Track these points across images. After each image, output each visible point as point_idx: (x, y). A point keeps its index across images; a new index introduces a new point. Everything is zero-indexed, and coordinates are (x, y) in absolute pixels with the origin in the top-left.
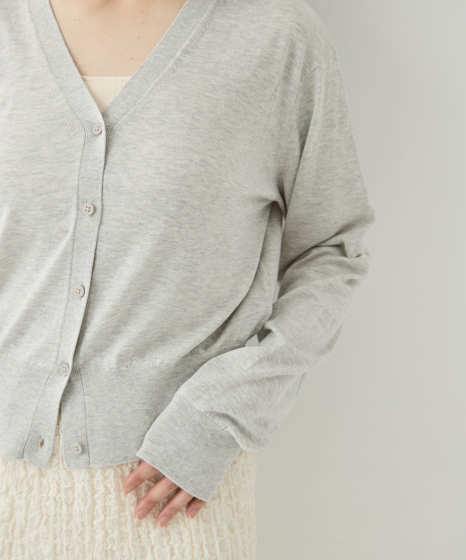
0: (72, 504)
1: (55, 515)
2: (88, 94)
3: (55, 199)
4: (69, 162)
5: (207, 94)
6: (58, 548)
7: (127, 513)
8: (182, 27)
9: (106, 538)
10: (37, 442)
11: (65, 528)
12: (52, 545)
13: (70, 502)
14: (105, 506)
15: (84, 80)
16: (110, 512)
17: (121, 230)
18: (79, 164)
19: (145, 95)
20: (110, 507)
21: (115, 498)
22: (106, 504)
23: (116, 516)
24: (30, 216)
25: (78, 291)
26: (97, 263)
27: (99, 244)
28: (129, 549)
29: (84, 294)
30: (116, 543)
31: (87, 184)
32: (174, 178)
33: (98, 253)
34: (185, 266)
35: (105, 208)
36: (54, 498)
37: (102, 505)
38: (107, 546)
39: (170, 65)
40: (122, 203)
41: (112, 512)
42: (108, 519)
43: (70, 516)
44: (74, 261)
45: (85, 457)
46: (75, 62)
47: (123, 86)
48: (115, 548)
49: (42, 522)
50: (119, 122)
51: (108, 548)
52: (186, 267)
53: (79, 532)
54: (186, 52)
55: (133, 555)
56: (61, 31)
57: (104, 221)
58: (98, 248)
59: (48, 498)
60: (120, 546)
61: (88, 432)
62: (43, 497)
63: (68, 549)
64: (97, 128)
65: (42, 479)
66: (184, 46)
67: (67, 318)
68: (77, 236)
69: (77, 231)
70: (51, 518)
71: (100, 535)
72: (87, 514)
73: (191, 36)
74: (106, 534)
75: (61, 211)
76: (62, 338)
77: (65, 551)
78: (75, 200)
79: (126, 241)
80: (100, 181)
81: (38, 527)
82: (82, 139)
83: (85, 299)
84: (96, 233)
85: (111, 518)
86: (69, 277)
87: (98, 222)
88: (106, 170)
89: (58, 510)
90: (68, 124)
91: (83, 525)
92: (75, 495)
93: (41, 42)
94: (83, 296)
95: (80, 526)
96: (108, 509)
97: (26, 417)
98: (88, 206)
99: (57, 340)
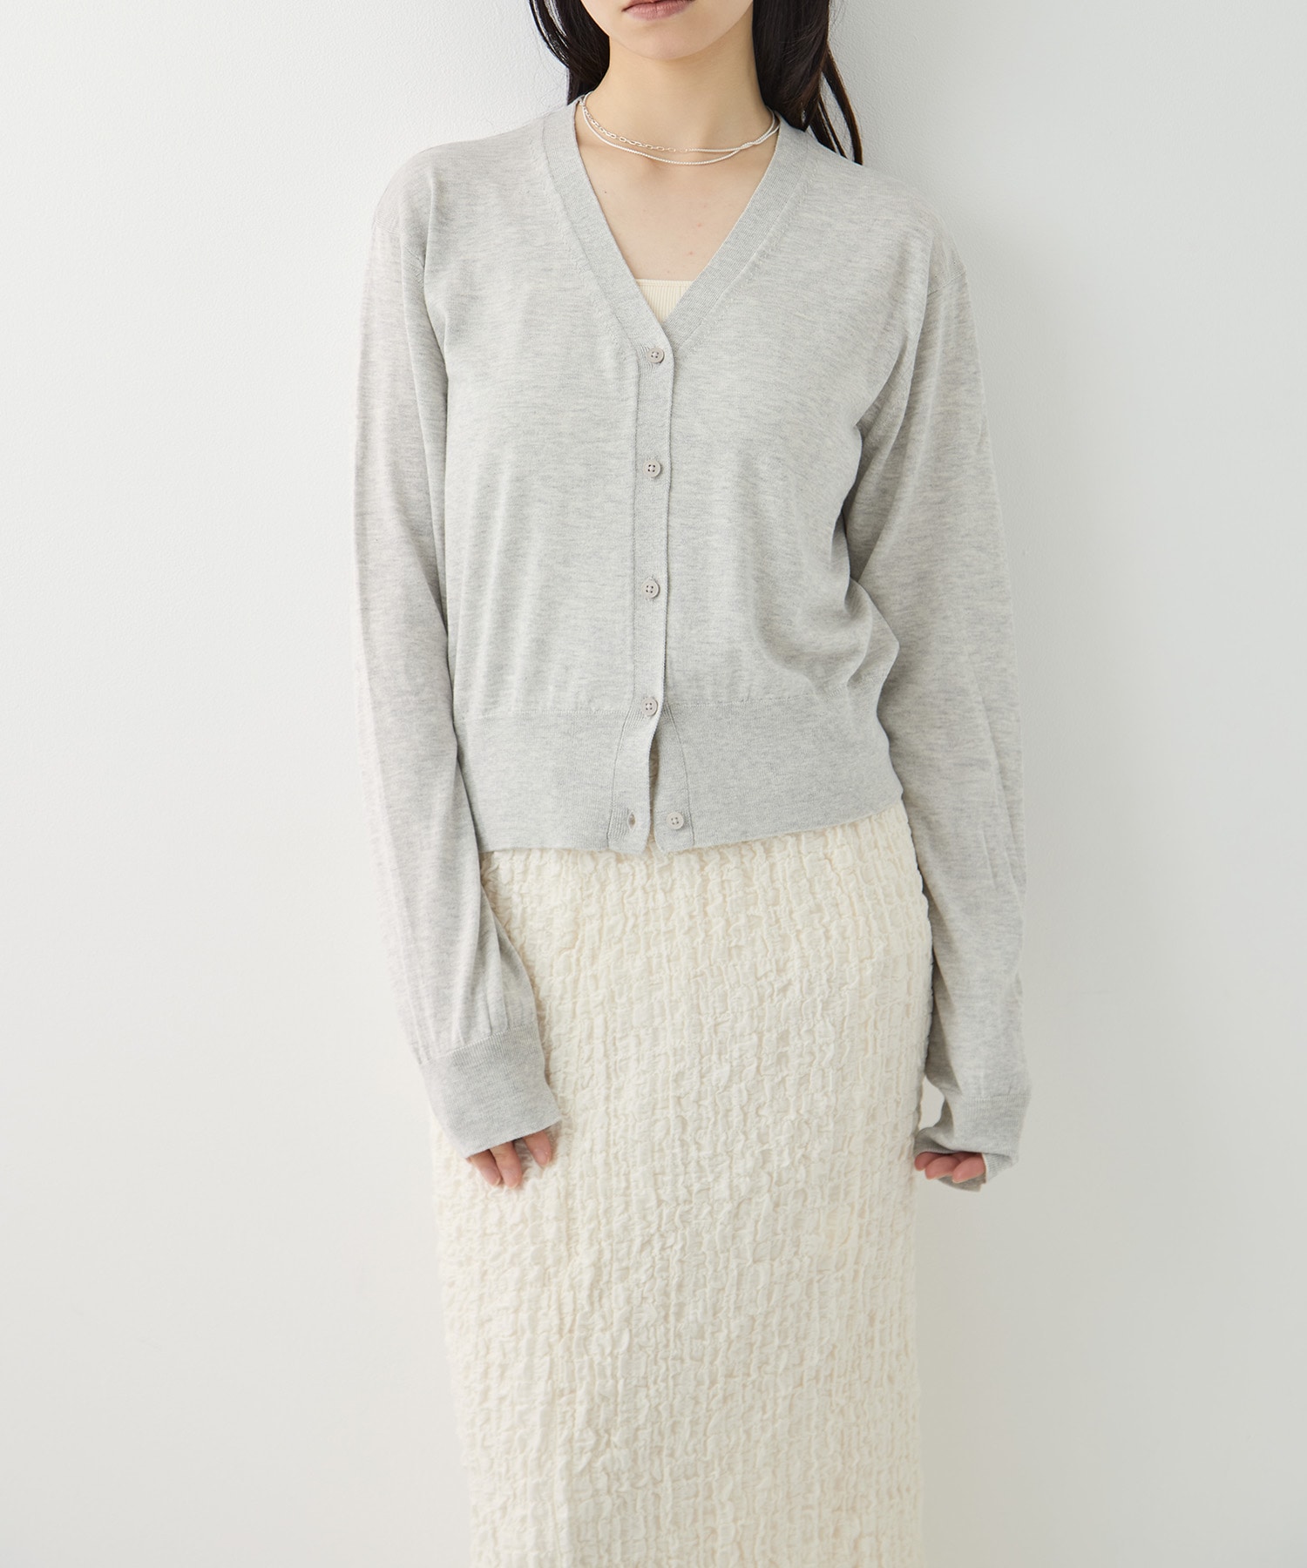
0: (671, 890)
1: (647, 914)
2: (646, 307)
3: (603, 452)
4: (623, 400)
5: (797, 313)
6: (655, 961)
7: (755, 888)
8: (755, 221)
9: (727, 931)
10: (625, 819)
11: (663, 929)
12: (645, 960)
13: (668, 888)
14: (723, 882)
15: (639, 286)
16: (730, 890)
17: (699, 497)
18: (635, 404)
19: (713, 311)
20: (729, 881)
21: (735, 868)
22: (724, 878)
23: (740, 894)
25: (649, 589)
26: (671, 546)
27: (671, 517)
28: (763, 940)
29: (659, 592)
30: (743, 935)
31: (648, 434)
33: (671, 531)
34: (787, 554)
35: (675, 466)
36: (644, 888)
37: (719, 880)
38: (730, 942)
39: (743, 271)
40: (696, 459)
41: (733, 889)
42: (728, 899)
43: (670, 908)
44: (637, 547)
45: (687, 833)
46: (625, 258)
47: (682, 295)
48: (742, 942)
49: (628, 929)
50: (681, 348)
51: (733, 944)
53: (686, 928)
54: (763, 254)
55: (770, 949)
57: (673, 486)
58: (670, 523)
59: (634, 891)
60: (749, 939)
61: (690, 795)
62: (624, 892)
63: (669, 961)
64: (654, 354)
65: (620, 865)
66: (761, 247)
67: (637, 632)
68: (637, 509)
69: (636, 501)
70: (641, 918)
71: (718, 927)
72: (696, 899)
73: (769, 233)
74: (728, 922)
75: (610, 471)
76: (636, 663)
77: (665, 965)
78: (631, 457)
79: (708, 512)
80: (667, 428)
81: (620, 940)
82: (635, 368)
83: (662, 599)
84: (665, 502)
85: (734, 896)
86: (632, 571)
87: (667, 488)
89: (651, 904)
90: (615, 342)
91: (691, 917)
92: (675, 875)
93: (573, 223)
94: (657, 596)
95: (686, 919)
96: (726, 885)
97: (602, 787)
98: (652, 464)
99: (630, 667)
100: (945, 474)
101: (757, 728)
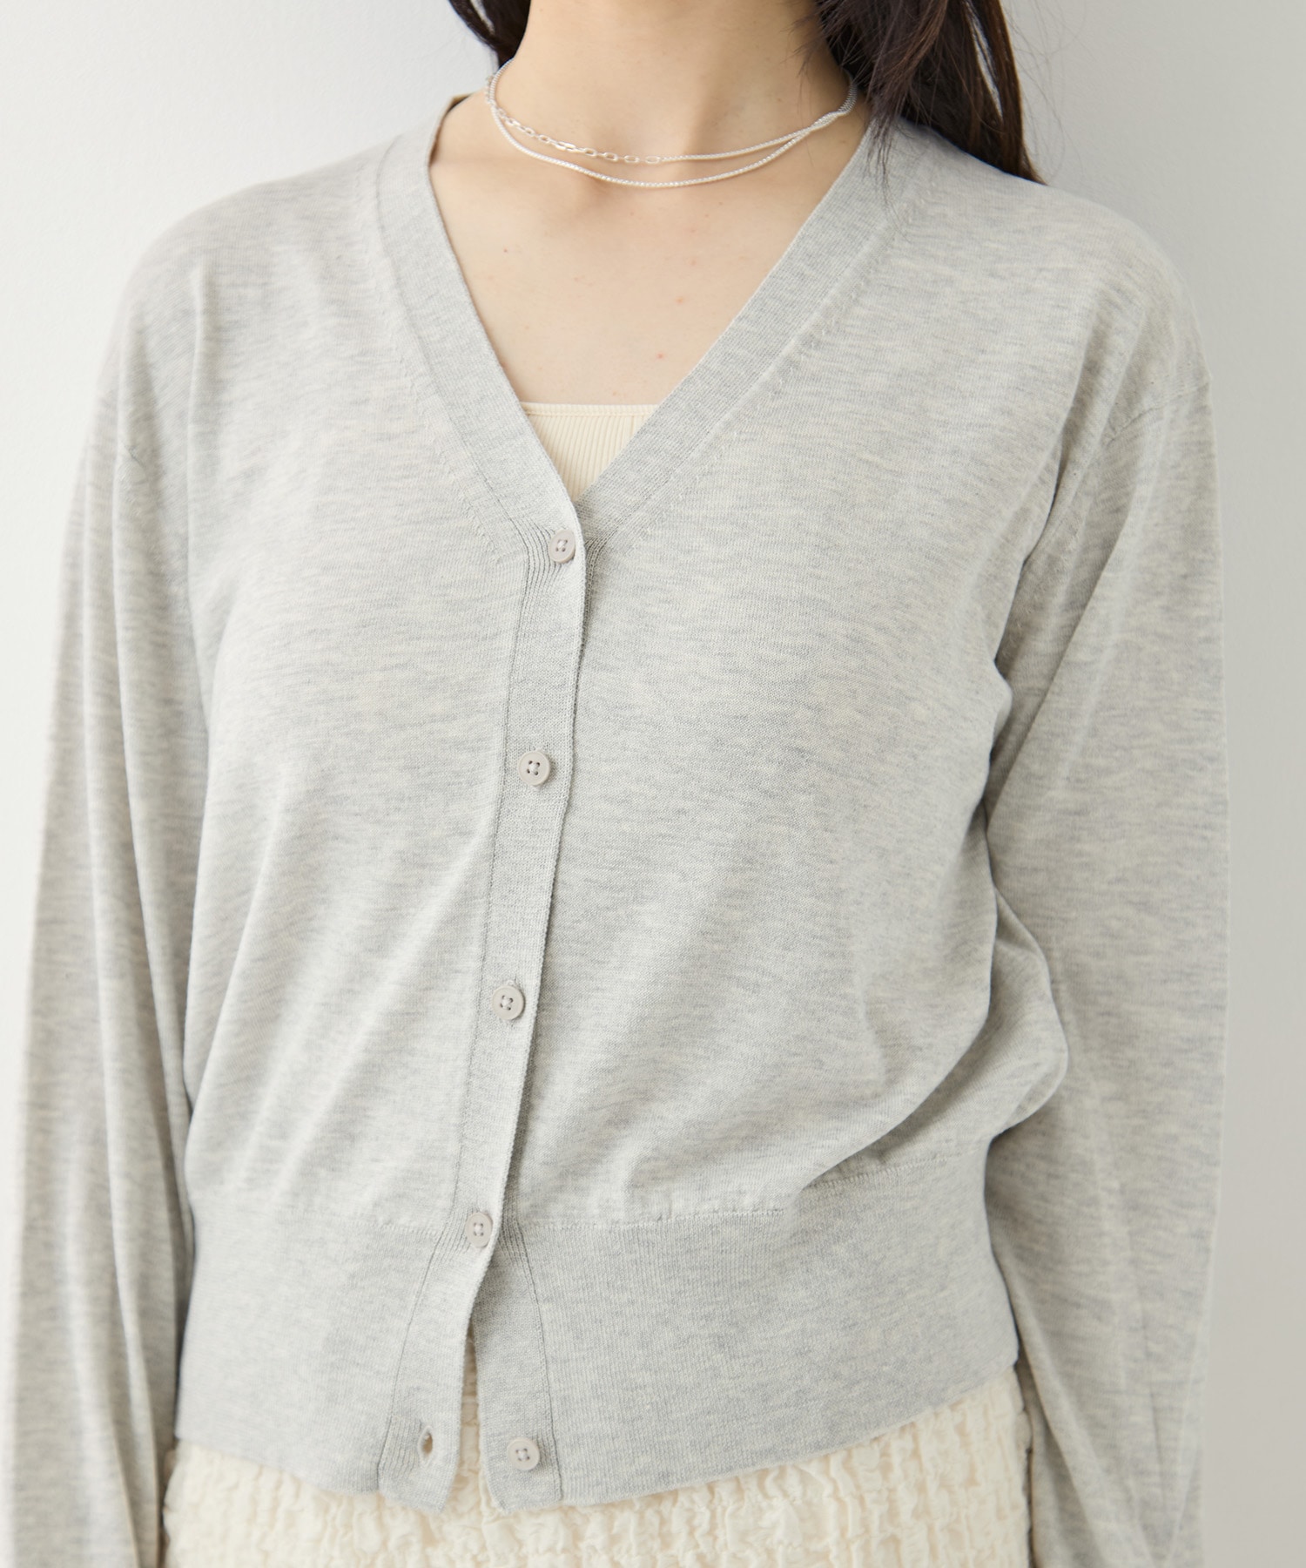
2: (538, 451)
3: (443, 741)
4: (485, 638)
8: (802, 276)
10: (414, 1440)
15: (528, 413)
17: (626, 827)
18: (511, 645)
19: (695, 455)
24: (371, 786)
25: (506, 1002)
26: (557, 921)
27: (562, 866)
29: (523, 1011)
31: (534, 700)
32: (774, 683)
33: (561, 893)
35: (581, 765)
39: (765, 376)
40: (628, 753)
44: (494, 918)
45: (547, 1478)
46: (503, 364)
47: (635, 430)
50: (622, 529)
52: (817, 941)
54: (810, 342)
56: (466, 281)
57: (577, 801)
58: (560, 878)
61: (554, 1404)
64: (561, 545)
66: (806, 327)
67: (475, 1082)
68: (502, 846)
69: (501, 830)
73: (825, 300)
75: (457, 774)
76: (466, 1142)
78: (496, 745)
79: (639, 858)
80: (570, 689)
82: (521, 574)
83: (527, 1024)
84: (555, 836)
86: (480, 964)
87: (562, 806)
88: (585, 661)
90: (482, 531)
93: (409, 310)
94: (519, 1017)
97: (378, 1373)
98: (535, 760)
99: (452, 1148)
100: (1101, 762)
101: (692, 1269)
